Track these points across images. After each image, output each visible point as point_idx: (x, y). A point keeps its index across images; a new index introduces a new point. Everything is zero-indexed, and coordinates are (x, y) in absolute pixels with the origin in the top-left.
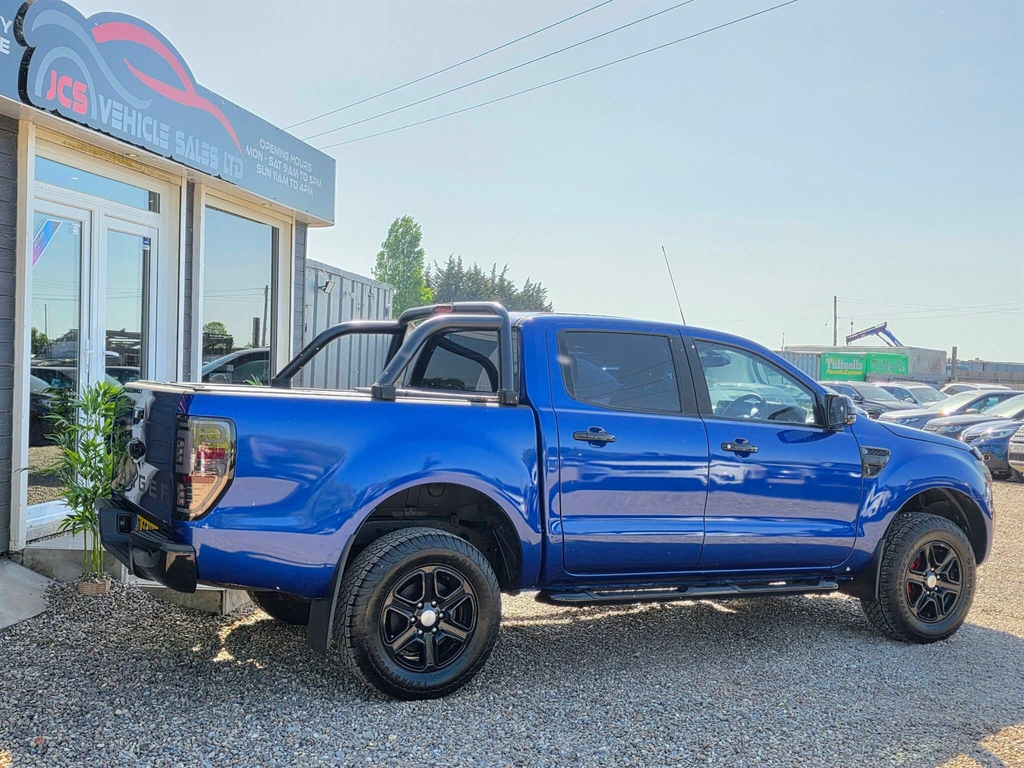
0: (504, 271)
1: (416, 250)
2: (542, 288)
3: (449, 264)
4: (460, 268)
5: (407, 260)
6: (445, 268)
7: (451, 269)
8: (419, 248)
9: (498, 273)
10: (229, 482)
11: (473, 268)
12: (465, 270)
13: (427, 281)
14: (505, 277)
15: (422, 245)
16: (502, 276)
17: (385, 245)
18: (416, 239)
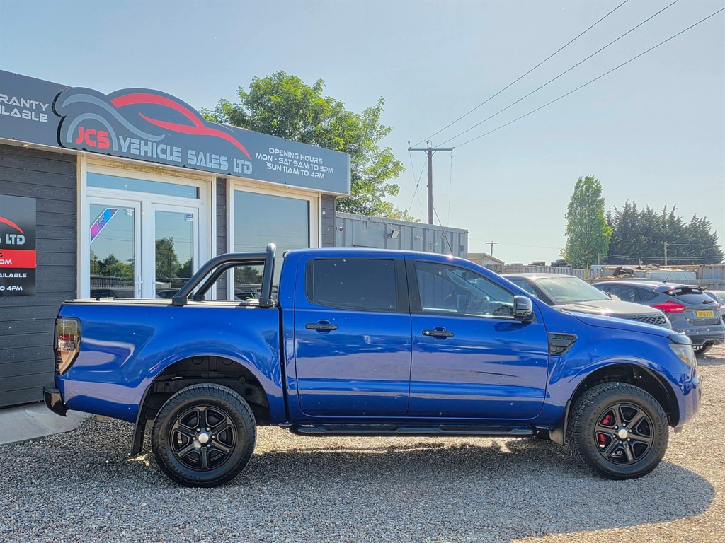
0: (674, 210)
1: (598, 199)
2: (707, 221)
3: (626, 208)
4: (635, 210)
5: (591, 207)
6: (622, 211)
7: (626, 212)
8: (601, 198)
9: (669, 211)
10: (77, 355)
11: (646, 210)
12: (639, 211)
13: (609, 221)
14: (674, 214)
15: (602, 196)
16: (671, 215)
17: (573, 198)
18: (598, 192)
